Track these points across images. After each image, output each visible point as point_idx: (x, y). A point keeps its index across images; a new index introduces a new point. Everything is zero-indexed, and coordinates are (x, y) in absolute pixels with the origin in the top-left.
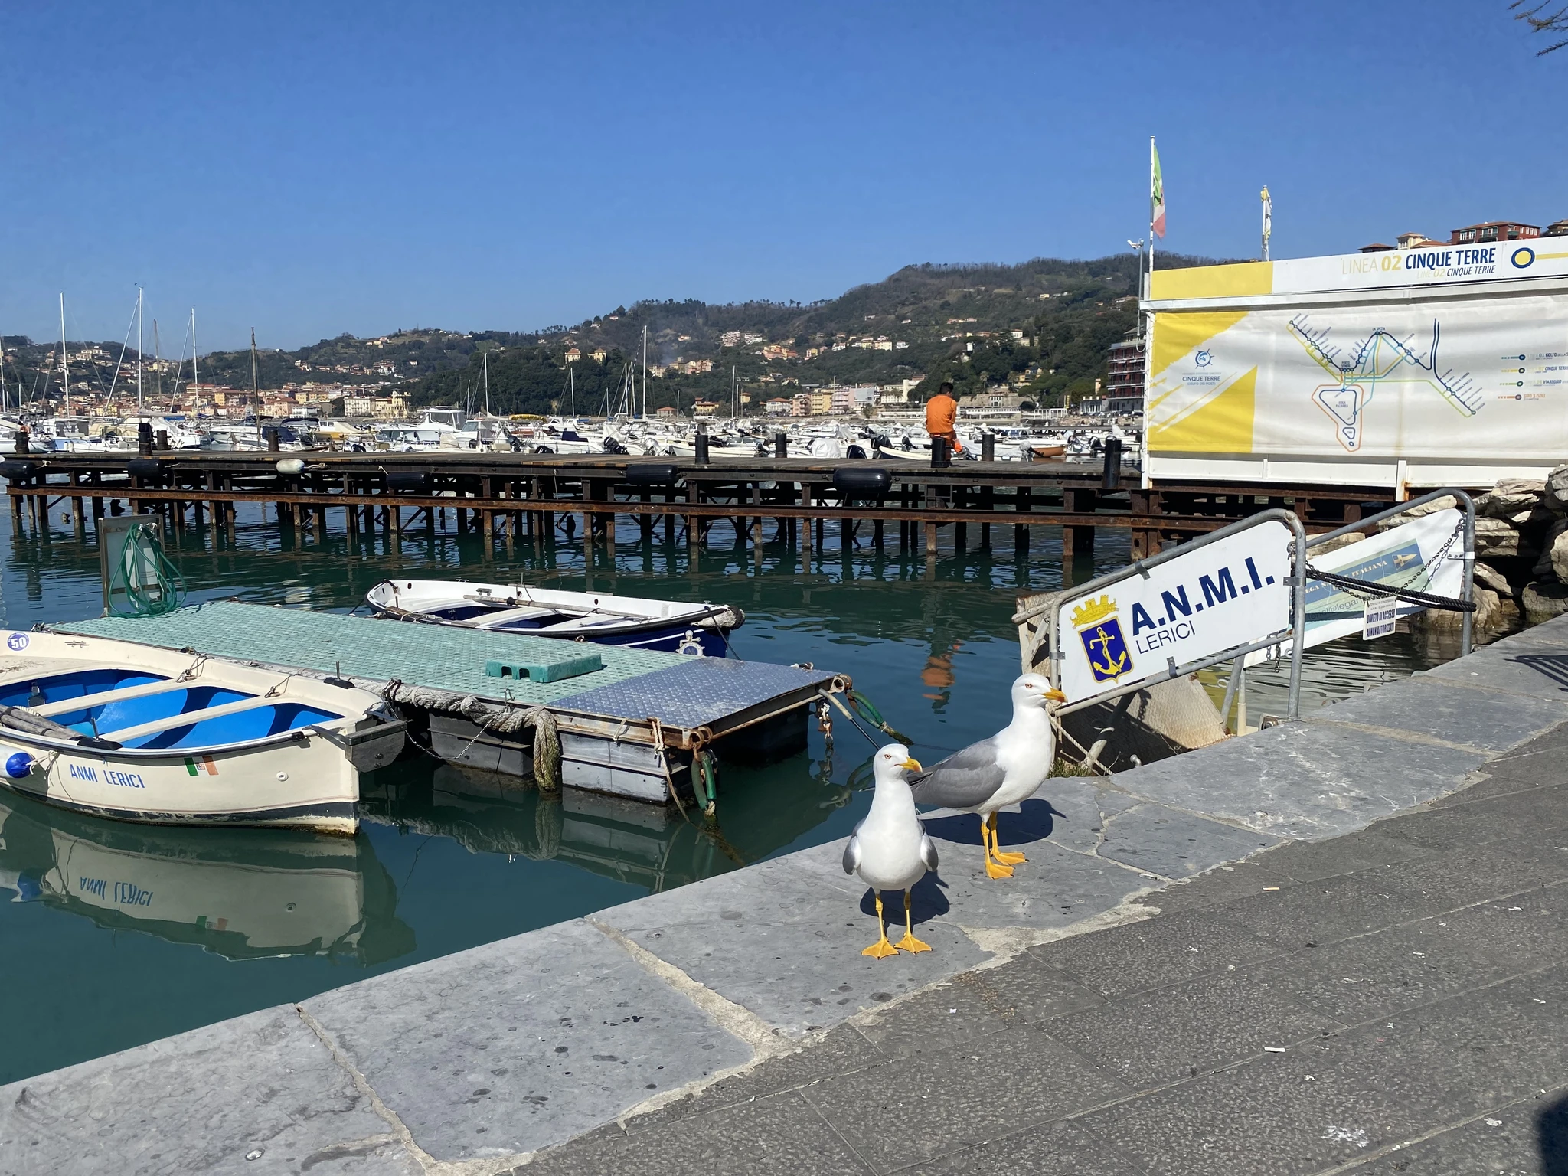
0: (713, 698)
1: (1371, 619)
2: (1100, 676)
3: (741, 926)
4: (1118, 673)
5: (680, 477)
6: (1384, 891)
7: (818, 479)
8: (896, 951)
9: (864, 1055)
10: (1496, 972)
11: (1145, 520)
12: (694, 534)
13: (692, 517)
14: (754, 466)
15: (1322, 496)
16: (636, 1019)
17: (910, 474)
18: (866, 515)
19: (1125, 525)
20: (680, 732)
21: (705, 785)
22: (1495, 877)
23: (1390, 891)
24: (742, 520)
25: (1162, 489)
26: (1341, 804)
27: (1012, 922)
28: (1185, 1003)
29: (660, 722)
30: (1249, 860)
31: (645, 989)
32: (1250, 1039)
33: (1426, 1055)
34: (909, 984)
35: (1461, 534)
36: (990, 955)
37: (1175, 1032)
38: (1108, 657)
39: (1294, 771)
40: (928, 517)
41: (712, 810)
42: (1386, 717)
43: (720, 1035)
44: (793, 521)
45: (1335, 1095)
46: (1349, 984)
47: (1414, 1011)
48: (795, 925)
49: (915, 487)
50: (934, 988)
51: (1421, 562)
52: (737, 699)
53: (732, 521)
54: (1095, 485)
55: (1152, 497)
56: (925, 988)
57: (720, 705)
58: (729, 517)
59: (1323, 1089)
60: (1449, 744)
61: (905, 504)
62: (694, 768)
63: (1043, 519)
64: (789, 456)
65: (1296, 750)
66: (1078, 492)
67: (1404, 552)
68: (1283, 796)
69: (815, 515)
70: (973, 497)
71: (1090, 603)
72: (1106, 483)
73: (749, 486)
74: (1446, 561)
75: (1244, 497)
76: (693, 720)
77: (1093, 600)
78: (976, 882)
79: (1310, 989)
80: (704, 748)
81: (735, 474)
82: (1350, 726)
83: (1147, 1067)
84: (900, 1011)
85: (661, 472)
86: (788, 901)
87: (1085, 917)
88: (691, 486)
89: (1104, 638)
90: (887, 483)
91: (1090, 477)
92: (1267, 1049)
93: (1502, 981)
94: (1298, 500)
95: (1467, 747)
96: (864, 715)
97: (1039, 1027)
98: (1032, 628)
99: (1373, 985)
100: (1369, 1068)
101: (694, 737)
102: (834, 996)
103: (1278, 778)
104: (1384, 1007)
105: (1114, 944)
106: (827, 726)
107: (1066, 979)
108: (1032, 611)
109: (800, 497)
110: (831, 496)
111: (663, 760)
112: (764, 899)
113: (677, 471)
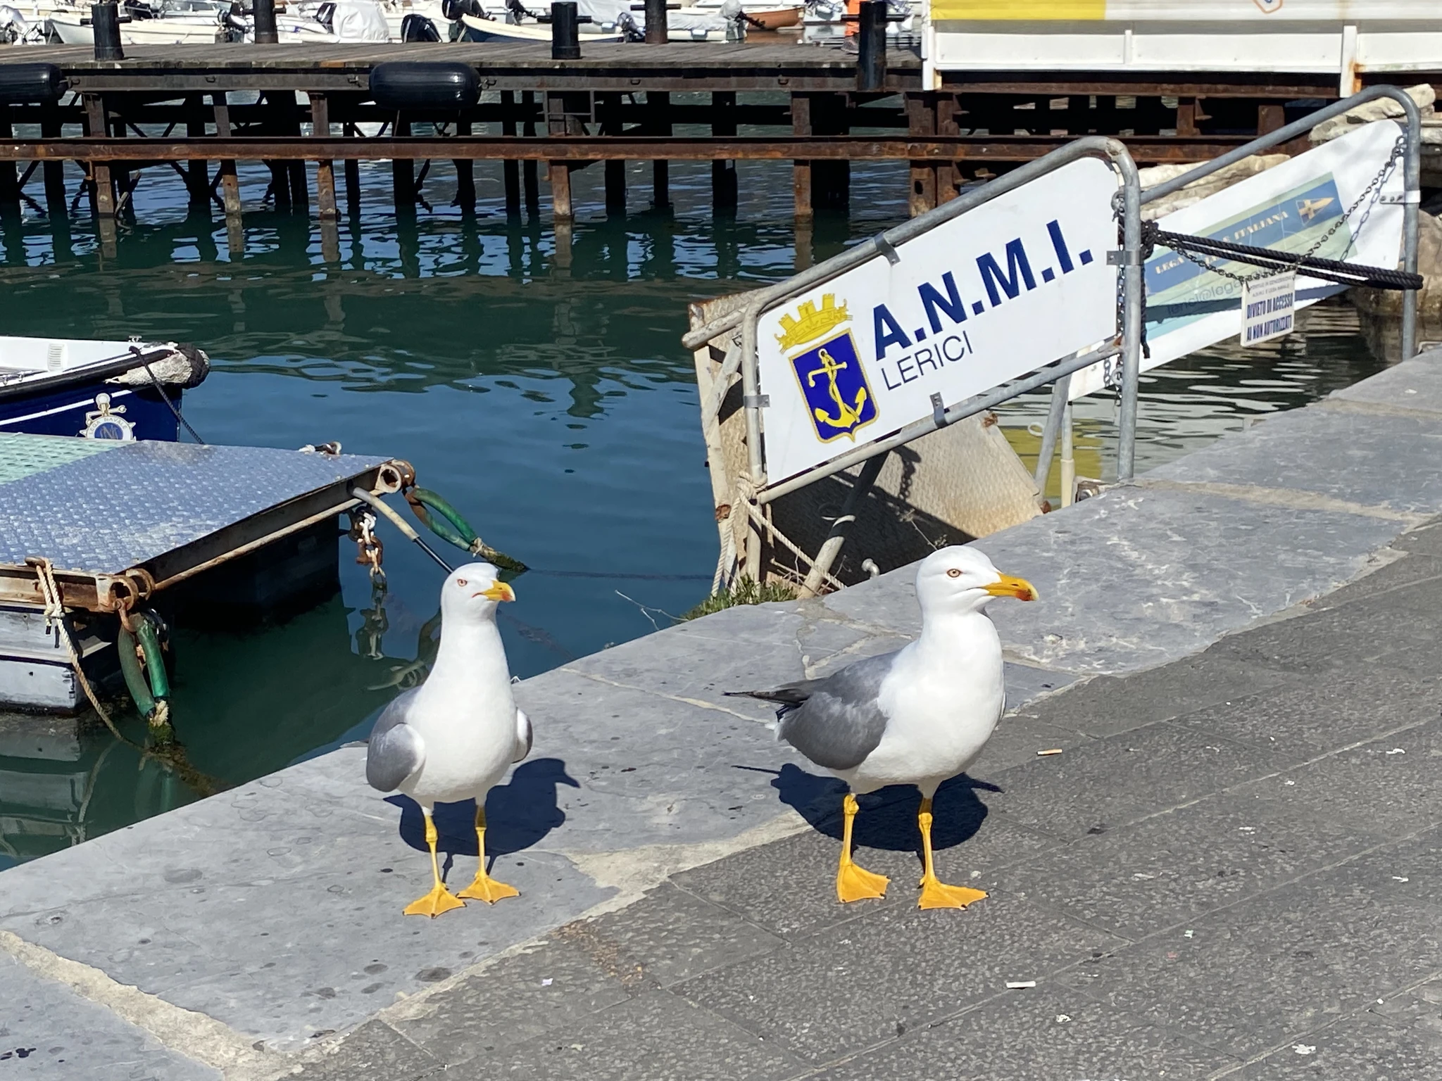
0: (151, 517)
1: (1253, 311)
2: (826, 432)
3: (201, 891)
4: (855, 425)
5: (66, 87)
6: (1212, 740)
7: (341, 84)
8: (460, 902)
9: (403, 1063)
10: (1350, 844)
11: (931, 146)
12: (104, 198)
13: (96, 163)
14: (212, 63)
15: (1222, 92)
16: (23, 1053)
17: (514, 71)
18: (435, 152)
19: (896, 156)
20: (92, 581)
21: (146, 673)
22: (1378, 706)
23: (1222, 741)
24: (198, 167)
25: (957, 89)
26: (1176, 616)
27: (650, 839)
28: (900, 933)
29: (52, 566)
30: (1024, 711)
31: (36, 1004)
32: (988, 974)
33: (1231, 970)
34: (477, 950)
35: (1400, 161)
36: (611, 892)
37: (881, 975)
38: (838, 398)
39: (1111, 568)
40: (553, 152)
41: (162, 717)
42: (1264, 473)
43: (165, 1062)
44: (298, 167)
45: (1095, 1037)
46: (1142, 881)
47: (1227, 911)
48: (294, 881)
49: (528, 95)
50: (520, 951)
51: (1340, 211)
52: (197, 515)
53: (180, 171)
54: (844, 86)
55: (941, 104)
56: (505, 953)
57: (166, 528)
58: (174, 163)
59: (1080, 1032)
60: (1354, 508)
61: (509, 129)
62: (124, 646)
63: (756, 151)
64: (282, 40)
65: (1119, 533)
66: (818, 100)
67: (1314, 194)
68: (1088, 608)
69: (339, 154)
70: (634, 112)
71: (806, 308)
72: (862, 83)
73: (208, 100)
74: (1377, 208)
75: (1098, 97)
76: (115, 558)
77: (811, 303)
78: (595, 783)
79: (1084, 894)
80: (140, 607)
81: (177, 78)
82: (1210, 489)
83: (835, 1030)
84: (464, 992)
85: (29, 78)
86: (282, 844)
87: (764, 821)
88: (90, 104)
89: (831, 368)
90: (472, 90)
91: (836, 71)
92: (1009, 985)
93: (1356, 857)
94: (1182, 101)
95: (1382, 512)
96: (439, 528)
97: (679, 991)
98: (717, 355)
99: (1175, 880)
100: (1150, 996)
101: (119, 590)
102: (358, 982)
103: (1087, 580)
104: (1186, 908)
105: (803, 856)
106: (373, 554)
107: (728, 915)
108: (715, 326)
109: (308, 119)
110: (369, 116)
111: (64, 635)
112: (241, 846)
113: (60, 75)
